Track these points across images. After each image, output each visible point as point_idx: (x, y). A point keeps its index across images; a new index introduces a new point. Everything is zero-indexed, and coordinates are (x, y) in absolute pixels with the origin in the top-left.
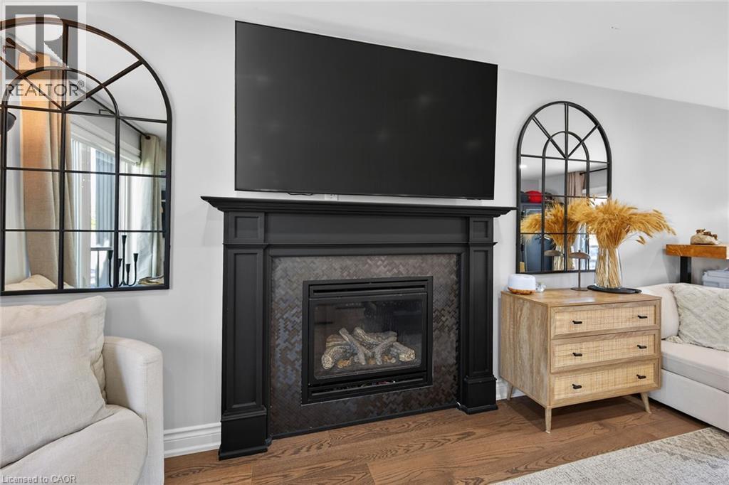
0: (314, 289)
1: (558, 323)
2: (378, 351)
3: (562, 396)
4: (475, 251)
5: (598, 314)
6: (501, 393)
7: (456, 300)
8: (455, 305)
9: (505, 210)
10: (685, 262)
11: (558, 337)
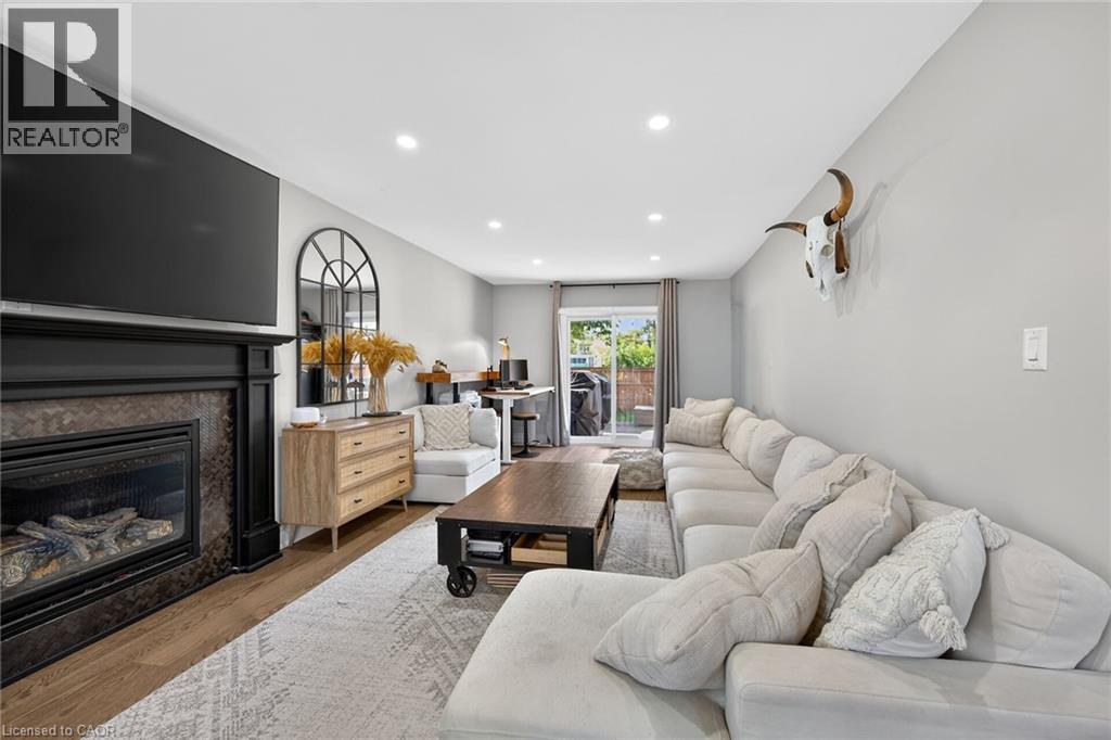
1: (343, 447)
2: (107, 537)
3: (347, 513)
4: (255, 385)
5: (372, 434)
7: (229, 445)
10: (429, 386)
11: (343, 460)
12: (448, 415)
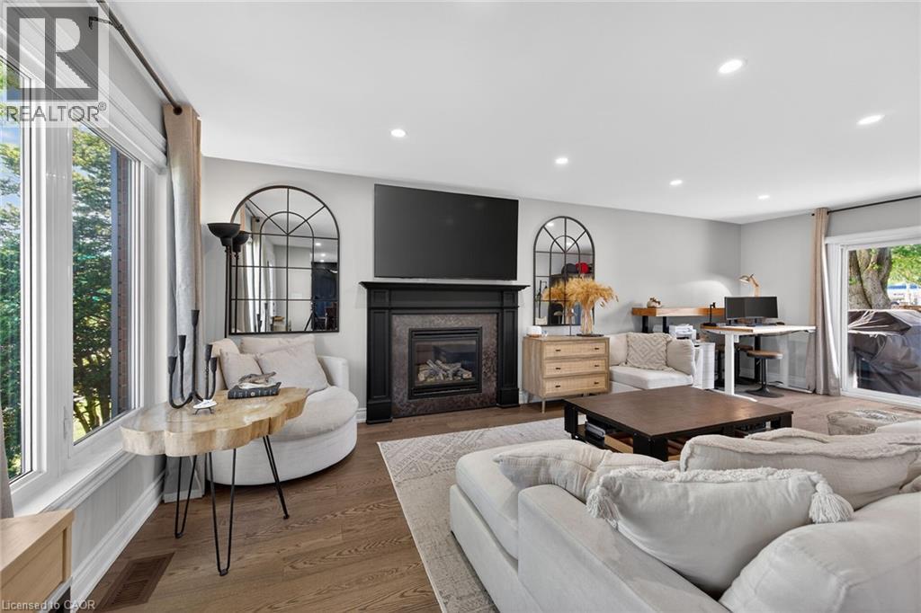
0: (415, 333)
1: (548, 351)
2: (450, 373)
3: (549, 394)
4: (507, 312)
5: (571, 346)
6: (522, 399)
8: (495, 345)
9: (524, 287)
10: (645, 319)
11: (546, 359)
12: (646, 342)
